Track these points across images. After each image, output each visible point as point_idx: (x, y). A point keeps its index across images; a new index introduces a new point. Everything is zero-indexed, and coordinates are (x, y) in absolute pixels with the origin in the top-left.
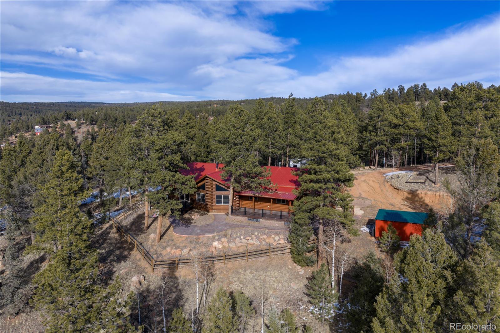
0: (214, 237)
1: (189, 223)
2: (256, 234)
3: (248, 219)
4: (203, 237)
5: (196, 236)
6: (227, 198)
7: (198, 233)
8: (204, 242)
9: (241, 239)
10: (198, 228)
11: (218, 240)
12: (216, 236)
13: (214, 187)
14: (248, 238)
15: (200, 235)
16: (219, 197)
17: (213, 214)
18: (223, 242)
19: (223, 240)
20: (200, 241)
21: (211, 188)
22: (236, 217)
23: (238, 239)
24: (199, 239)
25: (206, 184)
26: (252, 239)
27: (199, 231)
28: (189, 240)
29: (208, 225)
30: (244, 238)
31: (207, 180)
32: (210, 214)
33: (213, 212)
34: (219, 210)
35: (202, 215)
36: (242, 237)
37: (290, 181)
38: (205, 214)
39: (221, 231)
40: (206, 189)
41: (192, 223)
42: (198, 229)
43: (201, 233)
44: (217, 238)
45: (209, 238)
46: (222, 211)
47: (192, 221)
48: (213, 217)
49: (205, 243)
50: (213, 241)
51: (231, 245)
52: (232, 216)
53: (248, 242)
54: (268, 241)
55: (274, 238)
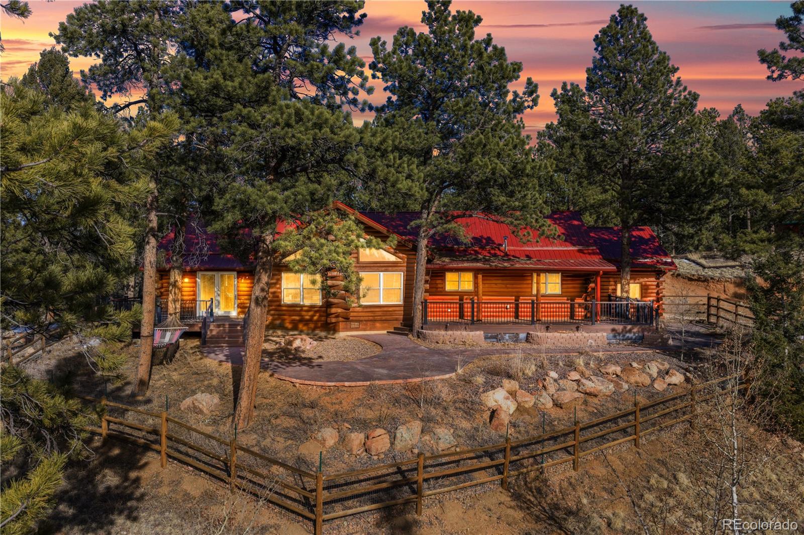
2: (581, 362)
8: (447, 397)
9: (556, 380)
14: (574, 375)
15: (408, 377)
17: (354, 336)
18: (511, 393)
19: (507, 384)
22: (449, 332)
24: (418, 389)
30: (563, 377)
34: (370, 320)
36: (553, 375)
44: (479, 380)
50: (477, 392)
51: (541, 401)
53: (582, 386)
54: (633, 379)
55: (643, 370)
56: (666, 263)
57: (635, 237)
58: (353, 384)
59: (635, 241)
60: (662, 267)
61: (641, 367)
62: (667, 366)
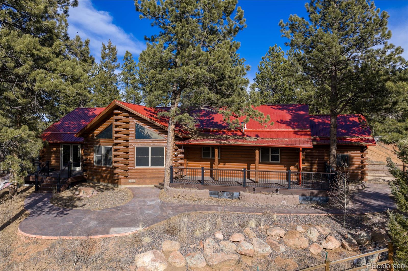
0: (137, 238)
1: (69, 206)
2: (253, 223)
3: (211, 194)
4: (103, 240)
5: (83, 238)
6: (158, 152)
7: (89, 229)
8: (108, 255)
9: (218, 241)
10: (93, 216)
11: (153, 246)
12: (142, 234)
13: (132, 131)
14: (238, 237)
15: (96, 233)
16: (142, 152)
17: (129, 188)
18: (167, 254)
19: (167, 245)
20: (96, 252)
21: (126, 131)
22: (183, 190)
23: (210, 241)
24: (91, 245)
25: (115, 124)
26: (248, 239)
27: (93, 223)
28: (58, 252)
29: (119, 209)
30: (227, 238)
31: (117, 115)
32: (122, 187)
33: (129, 183)
34: (142, 178)
35: (102, 190)
36: (219, 236)
37: (278, 122)
38: (107, 189)
39: (156, 220)
40: (115, 135)
41: (76, 206)
42: (91, 219)
43: (101, 229)
44: (147, 240)
45: (122, 241)
46: (148, 181)
47: (77, 203)
48: (130, 193)
49: (111, 261)
50: (137, 252)
51: (192, 262)
52: (173, 189)
53: (239, 248)
54: (291, 243)
55: (305, 235)
56: (368, 141)
57: (350, 122)
58: (47, 237)
59: (349, 124)
60: (364, 144)
61: (304, 230)
62: (328, 231)
